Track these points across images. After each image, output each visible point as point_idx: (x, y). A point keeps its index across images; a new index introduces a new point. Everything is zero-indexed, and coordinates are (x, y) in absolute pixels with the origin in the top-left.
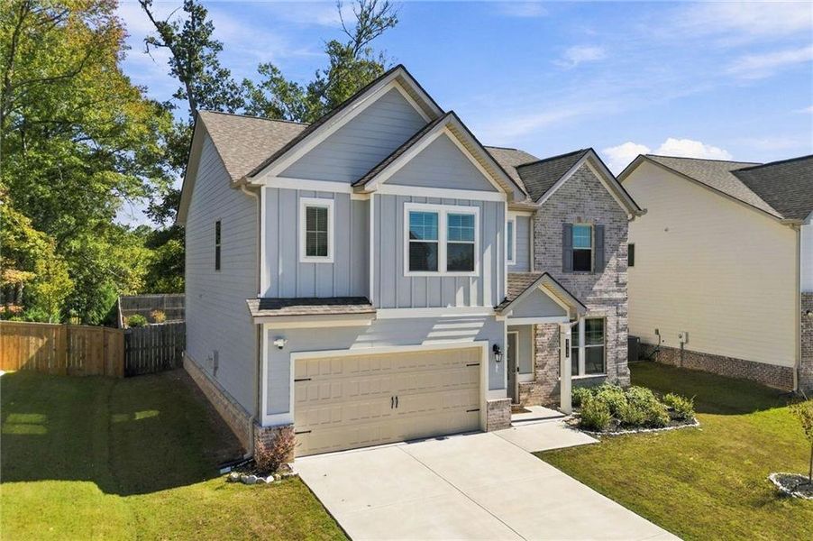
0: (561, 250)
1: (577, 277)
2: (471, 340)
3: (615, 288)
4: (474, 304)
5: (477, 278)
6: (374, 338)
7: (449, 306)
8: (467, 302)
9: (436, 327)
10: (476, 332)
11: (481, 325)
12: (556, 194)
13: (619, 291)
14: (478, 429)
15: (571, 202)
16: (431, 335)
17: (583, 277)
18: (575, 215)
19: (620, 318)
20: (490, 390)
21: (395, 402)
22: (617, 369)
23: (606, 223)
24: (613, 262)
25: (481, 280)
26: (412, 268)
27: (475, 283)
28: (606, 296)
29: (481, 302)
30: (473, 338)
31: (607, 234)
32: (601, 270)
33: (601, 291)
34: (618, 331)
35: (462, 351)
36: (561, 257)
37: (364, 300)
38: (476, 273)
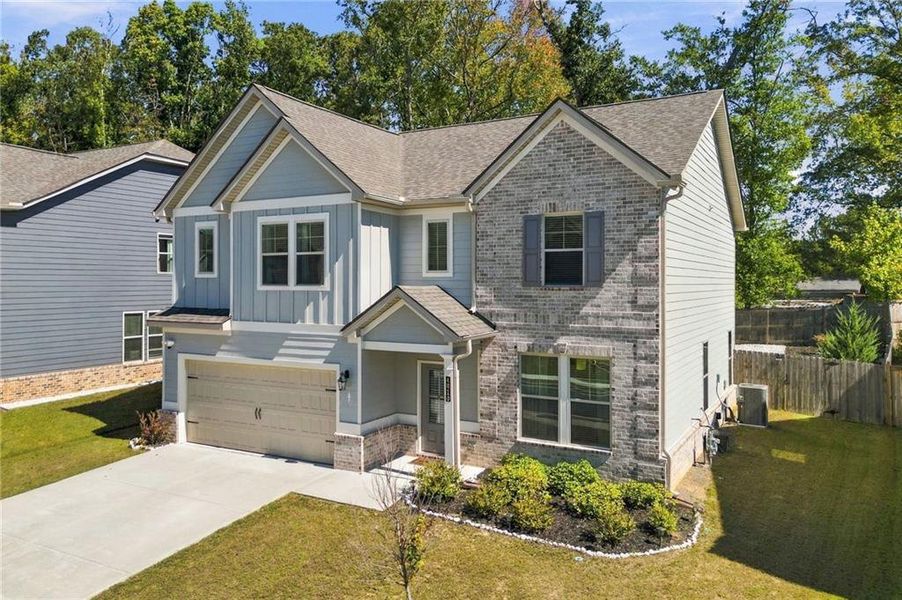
0: (519, 254)
1: (550, 293)
2: (321, 361)
3: (629, 312)
4: (323, 321)
5: (328, 292)
6: (233, 348)
7: (299, 323)
8: (316, 319)
9: (287, 343)
10: (326, 353)
11: (331, 345)
12: (510, 174)
13: (638, 318)
14: (329, 464)
15: (538, 184)
16: (281, 351)
17: (562, 294)
18: (544, 202)
19: (642, 364)
20: (341, 421)
21: (258, 413)
22: (635, 449)
23: (609, 206)
24: (625, 269)
25: (330, 295)
26: (265, 282)
27: (326, 299)
28: (606, 325)
29: (331, 319)
30: (323, 360)
31: (609, 224)
32: (598, 283)
33: (597, 316)
34: (636, 383)
35: (311, 373)
36: (520, 263)
37: (224, 312)
38: (326, 286)
